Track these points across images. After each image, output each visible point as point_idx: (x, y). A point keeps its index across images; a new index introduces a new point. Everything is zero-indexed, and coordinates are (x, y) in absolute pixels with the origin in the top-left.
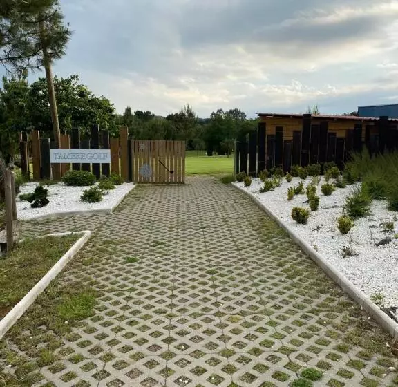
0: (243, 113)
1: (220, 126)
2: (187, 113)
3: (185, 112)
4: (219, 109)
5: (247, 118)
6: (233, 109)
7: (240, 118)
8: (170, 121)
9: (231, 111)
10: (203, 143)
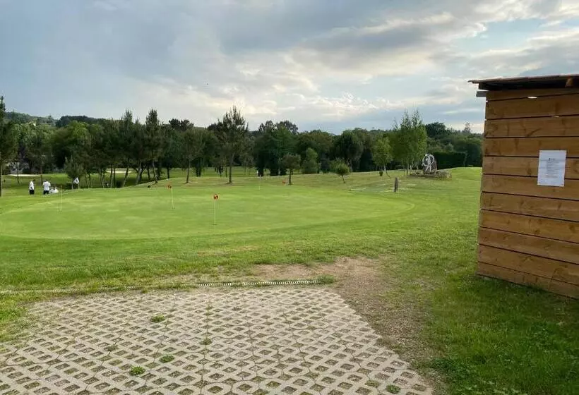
0: (295, 126)
1: (274, 139)
2: (234, 118)
3: (231, 118)
4: (269, 120)
5: (300, 131)
6: (283, 121)
7: (292, 131)
8: (212, 131)
9: (281, 123)
10: (251, 159)
